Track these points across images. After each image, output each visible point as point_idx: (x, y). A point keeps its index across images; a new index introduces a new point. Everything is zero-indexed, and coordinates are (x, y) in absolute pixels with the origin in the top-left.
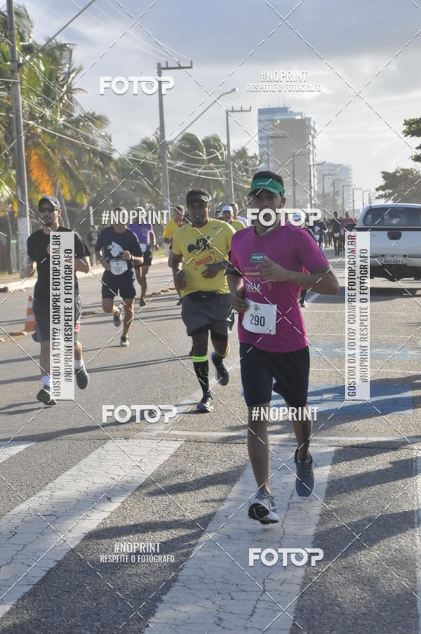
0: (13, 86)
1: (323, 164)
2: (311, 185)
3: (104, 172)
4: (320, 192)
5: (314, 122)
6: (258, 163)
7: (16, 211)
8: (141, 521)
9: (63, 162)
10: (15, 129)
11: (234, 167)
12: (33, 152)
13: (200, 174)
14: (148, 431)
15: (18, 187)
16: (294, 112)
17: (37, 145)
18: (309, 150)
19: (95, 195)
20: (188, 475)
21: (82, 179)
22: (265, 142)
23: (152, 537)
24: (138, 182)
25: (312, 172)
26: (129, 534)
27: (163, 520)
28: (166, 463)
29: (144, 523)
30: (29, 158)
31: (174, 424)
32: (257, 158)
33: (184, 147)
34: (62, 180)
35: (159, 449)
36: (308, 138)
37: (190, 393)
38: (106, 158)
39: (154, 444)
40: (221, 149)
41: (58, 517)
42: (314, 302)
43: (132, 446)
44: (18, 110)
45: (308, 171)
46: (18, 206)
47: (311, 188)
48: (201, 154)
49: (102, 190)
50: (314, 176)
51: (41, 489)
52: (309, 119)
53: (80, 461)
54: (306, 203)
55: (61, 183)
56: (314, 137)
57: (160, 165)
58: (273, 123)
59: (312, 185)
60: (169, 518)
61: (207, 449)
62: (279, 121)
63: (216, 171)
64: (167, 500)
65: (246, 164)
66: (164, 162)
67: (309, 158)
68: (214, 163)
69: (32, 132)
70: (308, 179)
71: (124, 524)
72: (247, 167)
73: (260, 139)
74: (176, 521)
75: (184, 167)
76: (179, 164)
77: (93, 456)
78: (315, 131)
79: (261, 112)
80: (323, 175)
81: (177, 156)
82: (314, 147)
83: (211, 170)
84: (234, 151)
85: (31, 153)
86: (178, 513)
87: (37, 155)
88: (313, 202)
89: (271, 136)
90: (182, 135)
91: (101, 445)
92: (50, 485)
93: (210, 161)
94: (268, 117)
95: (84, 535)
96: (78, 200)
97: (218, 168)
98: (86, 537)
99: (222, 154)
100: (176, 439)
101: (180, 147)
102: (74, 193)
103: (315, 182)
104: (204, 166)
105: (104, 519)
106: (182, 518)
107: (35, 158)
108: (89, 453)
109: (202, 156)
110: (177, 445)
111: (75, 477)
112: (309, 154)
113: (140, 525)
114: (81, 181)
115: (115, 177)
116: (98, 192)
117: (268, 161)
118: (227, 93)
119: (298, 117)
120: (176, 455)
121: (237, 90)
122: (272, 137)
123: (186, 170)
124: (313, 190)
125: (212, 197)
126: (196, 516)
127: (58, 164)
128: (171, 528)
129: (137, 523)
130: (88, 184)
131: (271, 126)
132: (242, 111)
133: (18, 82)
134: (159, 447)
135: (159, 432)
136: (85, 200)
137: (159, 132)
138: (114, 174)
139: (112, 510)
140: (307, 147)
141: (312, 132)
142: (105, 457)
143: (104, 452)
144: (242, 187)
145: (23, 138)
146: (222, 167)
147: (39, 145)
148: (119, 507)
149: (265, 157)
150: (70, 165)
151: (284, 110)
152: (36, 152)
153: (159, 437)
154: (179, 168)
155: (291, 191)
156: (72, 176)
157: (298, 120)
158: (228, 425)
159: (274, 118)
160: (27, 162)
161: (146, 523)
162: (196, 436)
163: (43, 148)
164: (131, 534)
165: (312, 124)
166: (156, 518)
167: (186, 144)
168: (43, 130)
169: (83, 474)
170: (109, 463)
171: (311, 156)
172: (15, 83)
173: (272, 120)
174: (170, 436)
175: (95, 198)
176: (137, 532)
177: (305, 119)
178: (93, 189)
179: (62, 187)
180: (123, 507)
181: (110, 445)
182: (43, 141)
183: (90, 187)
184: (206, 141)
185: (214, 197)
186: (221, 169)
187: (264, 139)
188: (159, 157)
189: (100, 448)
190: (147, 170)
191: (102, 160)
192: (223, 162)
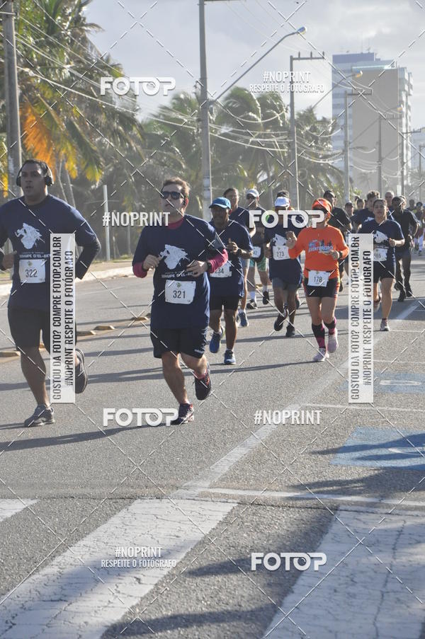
0: (5, 20)
1: (420, 131)
2: (402, 159)
3: (124, 140)
4: (416, 170)
5: (409, 74)
6: (330, 130)
7: (6, 189)
8: (182, 611)
9: (70, 125)
10: (7, 79)
11: (299, 134)
12: (30, 110)
13: (253, 143)
14: (187, 488)
15: (10, 158)
16: (381, 60)
17: (35, 101)
18: (401, 111)
19: (111, 170)
20: (243, 550)
21: (95, 148)
22: (342, 101)
23: (197, 633)
24: (169, 153)
25: (405, 142)
26: (166, 629)
27: (212, 610)
28: (214, 532)
29: (187, 615)
30: (24, 118)
31: (222, 480)
32: (329, 123)
33: (231, 107)
34: (67, 150)
35: (204, 513)
36: (401, 95)
37: (243, 439)
38: (127, 120)
39: (197, 506)
40: (282, 110)
41: (71, 603)
42: (409, 318)
43: (167, 508)
44: (10, 53)
45: (399, 141)
46: (9, 184)
47: (403, 163)
48: (255, 116)
49: (120, 163)
50: (407, 148)
51: (46, 564)
52: (403, 69)
53: (97, 526)
54: (396, 184)
55: (65, 154)
56: (408, 94)
57: (200, 130)
58: (354, 75)
59: (405, 161)
60: (219, 608)
61: (268, 514)
62: (361, 72)
63: (275, 139)
64: (216, 583)
65: (314, 129)
66: (204, 127)
67: (401, 124)
68: (271, 129)
69: (29, 83)
70: (399, 152)
71: (159, 615)
72: (314, 134)
73: (335, 96)
74: (229, 612)
75: (232, 134)
76: (225, 129)
77: (115, 520)
78: (410, 87)
79: (337, 59)
80: (420, 147)
81: (223, 119)
82: (408, 107)
83: (268, 138)
84: (299, 114)
85: (27, 112)
86: (231, 601)
87: (34, 115)
88: (405, 183)
89: (349, 92)
90: (229, 92)
91: (125, 506)
92: (58, 559)
93: (266, 126)
94: (347, 66)
95: (106, 629)
96: (89, 177)
97: (277, 136)
98: (108, 631)
99: (283, 116)
100: (226, 499)
101: (226, 107)
102: (83, 167)
103: (408, 155)
104: (258, 133)
105: (132, 607)
106: (237, 608)
107: (31, 118)
108: (108, 516)
109: (255, 119)
110: (228, 508)
111: (92, 549)
112: (401, 117)
113: (181, 616)
114: (93, 151)
115: (139, 147)
116: (115, 166)
117: (344, 127)
118: (293, 34)
119: (387, 67)
120: (226, 522)
121: (306, 30)
122: (352, 94)
123: (235, 138)
124: (405, 167)
125: (268, 175)
126: (257, 606)
127: (63, 127)
128: (223, 621)
129: (176, 613)
130: (102, 156)
131: (351, 78)
132: (311, 58)
133: (12, 15)
134: (204, 510)
135: (202, 490)
136: (98, 177)
137: (199, 87)
138: (138, 142)
139: (143, 595)
140: (399, 109)
141: (406, 88)
142: (130, 522)
143: (130, 515)
144: (309, 162)
145: (18, 92)
146: (282, 135)
147: (37, 102)
148: (152, 592)
149: (342, 122)
150: (79, 129)
151: (368, 57)
152: (32, 111)
153: (204, 497)
154: (225, 135)
155: (376, 167)
156: (82, 145)
157: (387, 70)
158: (296, 483)
159: (354, 68)
160: (21, 124)
161: (189, 615)
162: (253, 497)
163: (42, 106)
164: (169, 629)
165: (406, 77)
166: (202, 608)
167: (235, 103)
168: (42, 80)
169: (102, 545)
170: (135, 531)
171: (404, 120)
172: (7, 15)
173: (351, 70)
174: (217, 496)
175: (112, 174)
176: (177, 626)
177: (397, 70)
178: (108, 161)
179: (67, 159)
180: (156, 590)
181: (137, 506)
182: (42, 95)
183: (105, 159)
184: (262, 99)
185: (271, 174)
186: (281, 137)
187: (341, 95)
188: (199, 120)
189: (125, 510)
190: (184, 137)
191: (122, 123)
192: (284, 128)
